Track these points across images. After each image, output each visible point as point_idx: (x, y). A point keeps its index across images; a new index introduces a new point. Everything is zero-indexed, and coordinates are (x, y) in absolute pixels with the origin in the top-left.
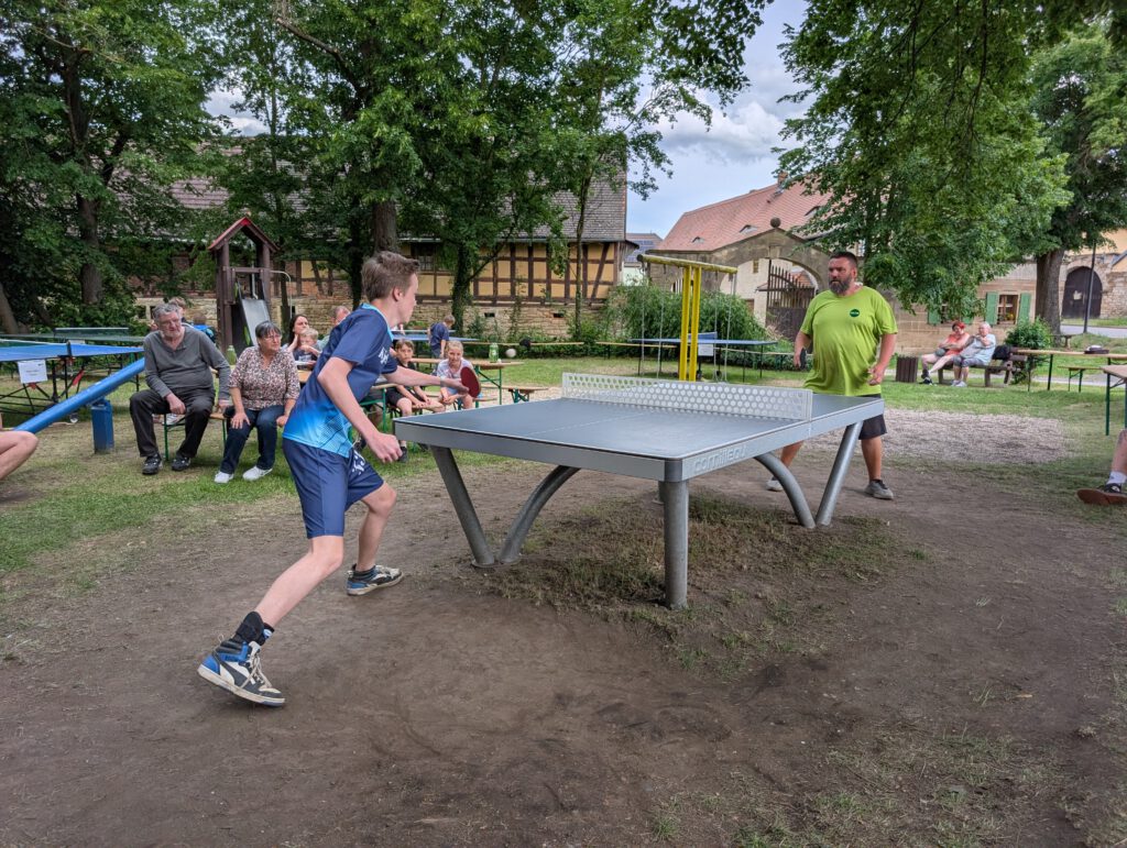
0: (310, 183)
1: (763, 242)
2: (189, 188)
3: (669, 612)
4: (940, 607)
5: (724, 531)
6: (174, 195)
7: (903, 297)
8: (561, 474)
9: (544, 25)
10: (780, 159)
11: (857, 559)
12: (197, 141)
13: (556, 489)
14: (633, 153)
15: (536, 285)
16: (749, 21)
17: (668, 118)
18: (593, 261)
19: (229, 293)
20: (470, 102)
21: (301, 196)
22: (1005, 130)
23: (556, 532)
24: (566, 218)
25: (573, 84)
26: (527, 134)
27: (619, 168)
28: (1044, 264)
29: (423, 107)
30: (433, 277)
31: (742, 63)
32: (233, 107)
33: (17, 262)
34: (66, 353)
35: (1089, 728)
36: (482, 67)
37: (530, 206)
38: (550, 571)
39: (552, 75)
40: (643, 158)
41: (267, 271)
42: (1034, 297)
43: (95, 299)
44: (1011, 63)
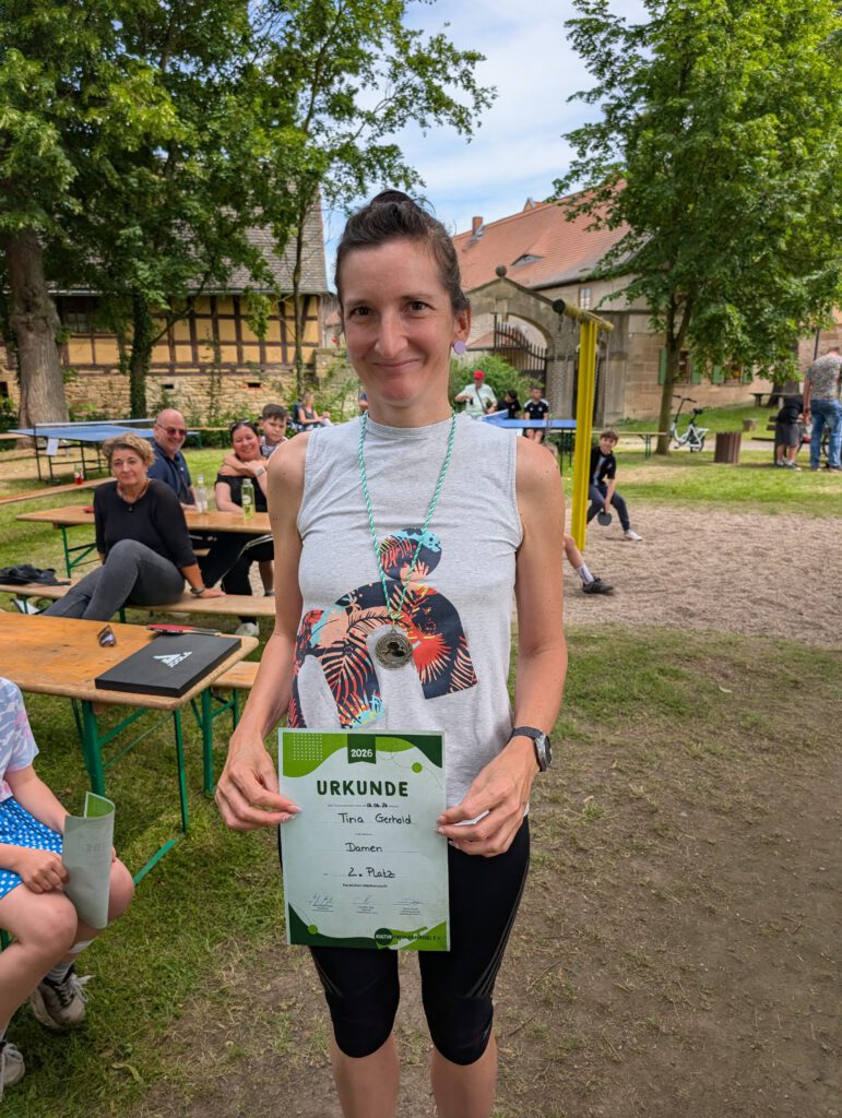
1: (489, 295)
15: (223, 348)
18: (293, 318)
30: (89, 341)
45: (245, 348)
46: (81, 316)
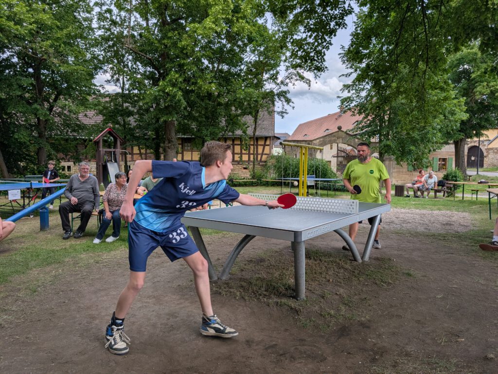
0: (138, 113)
1: (334, 136)
2: (86, 115)
3: (297, 301)
4: (420, 298)
5: (321, 264)
6: (79, 119)
7: (397, 159)
8: (247, 238)
9: (239, 46)
10: (341, 101)
11: (381, 276)
12: (90, 95)
13: (245, 245)
14: (277, 99)
15: (236, 156)
16: (327, 44)
17: (292, 84)
18: (261, 145)
19: (102, 160)
20: (207, 78)
21: (134, 118)
22: (438, 88)
23: (245, 265)
24: (249, 127)
25: (251, 70)
26: (231, 91)
27: (271, 105)
28: (458, 145)
29: (187, 80)
30: (191, 152)
31: (324, 61)
32: (106, 81)
33: (10, 147)
34: (29, 186)
35: (492, 355)
36: (212, 63)
37: (233, 122)
38: (243, 283)
39: (242, 67)
40: (282, 101)
41: (119, 150)
42: (454, 159)
43: (43, 163)
44: (439, 60)
45: (243, 155)
46: (189, 144)
